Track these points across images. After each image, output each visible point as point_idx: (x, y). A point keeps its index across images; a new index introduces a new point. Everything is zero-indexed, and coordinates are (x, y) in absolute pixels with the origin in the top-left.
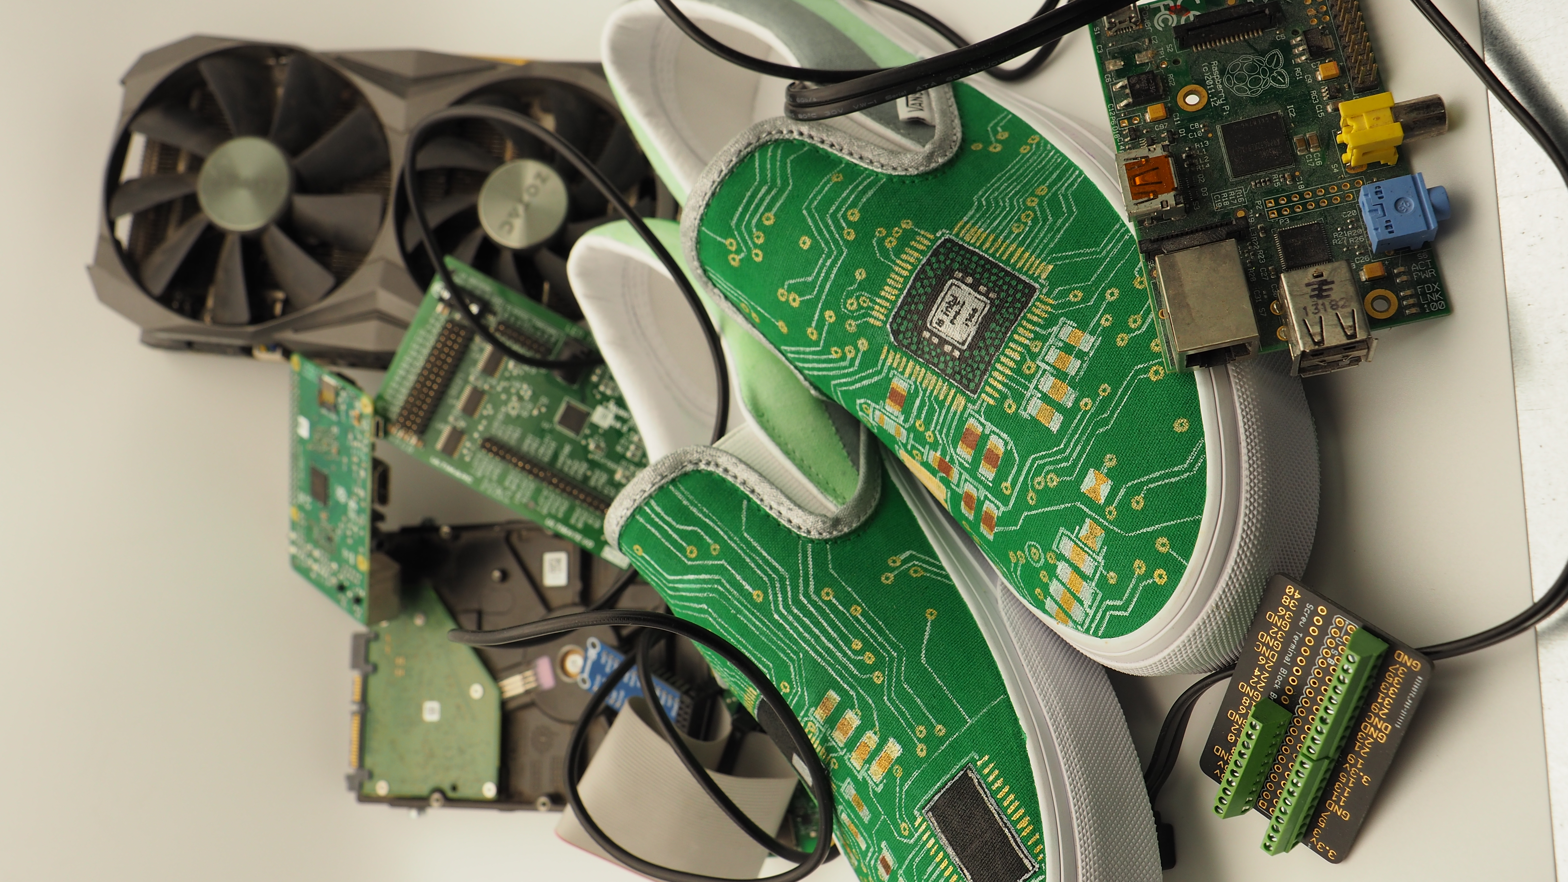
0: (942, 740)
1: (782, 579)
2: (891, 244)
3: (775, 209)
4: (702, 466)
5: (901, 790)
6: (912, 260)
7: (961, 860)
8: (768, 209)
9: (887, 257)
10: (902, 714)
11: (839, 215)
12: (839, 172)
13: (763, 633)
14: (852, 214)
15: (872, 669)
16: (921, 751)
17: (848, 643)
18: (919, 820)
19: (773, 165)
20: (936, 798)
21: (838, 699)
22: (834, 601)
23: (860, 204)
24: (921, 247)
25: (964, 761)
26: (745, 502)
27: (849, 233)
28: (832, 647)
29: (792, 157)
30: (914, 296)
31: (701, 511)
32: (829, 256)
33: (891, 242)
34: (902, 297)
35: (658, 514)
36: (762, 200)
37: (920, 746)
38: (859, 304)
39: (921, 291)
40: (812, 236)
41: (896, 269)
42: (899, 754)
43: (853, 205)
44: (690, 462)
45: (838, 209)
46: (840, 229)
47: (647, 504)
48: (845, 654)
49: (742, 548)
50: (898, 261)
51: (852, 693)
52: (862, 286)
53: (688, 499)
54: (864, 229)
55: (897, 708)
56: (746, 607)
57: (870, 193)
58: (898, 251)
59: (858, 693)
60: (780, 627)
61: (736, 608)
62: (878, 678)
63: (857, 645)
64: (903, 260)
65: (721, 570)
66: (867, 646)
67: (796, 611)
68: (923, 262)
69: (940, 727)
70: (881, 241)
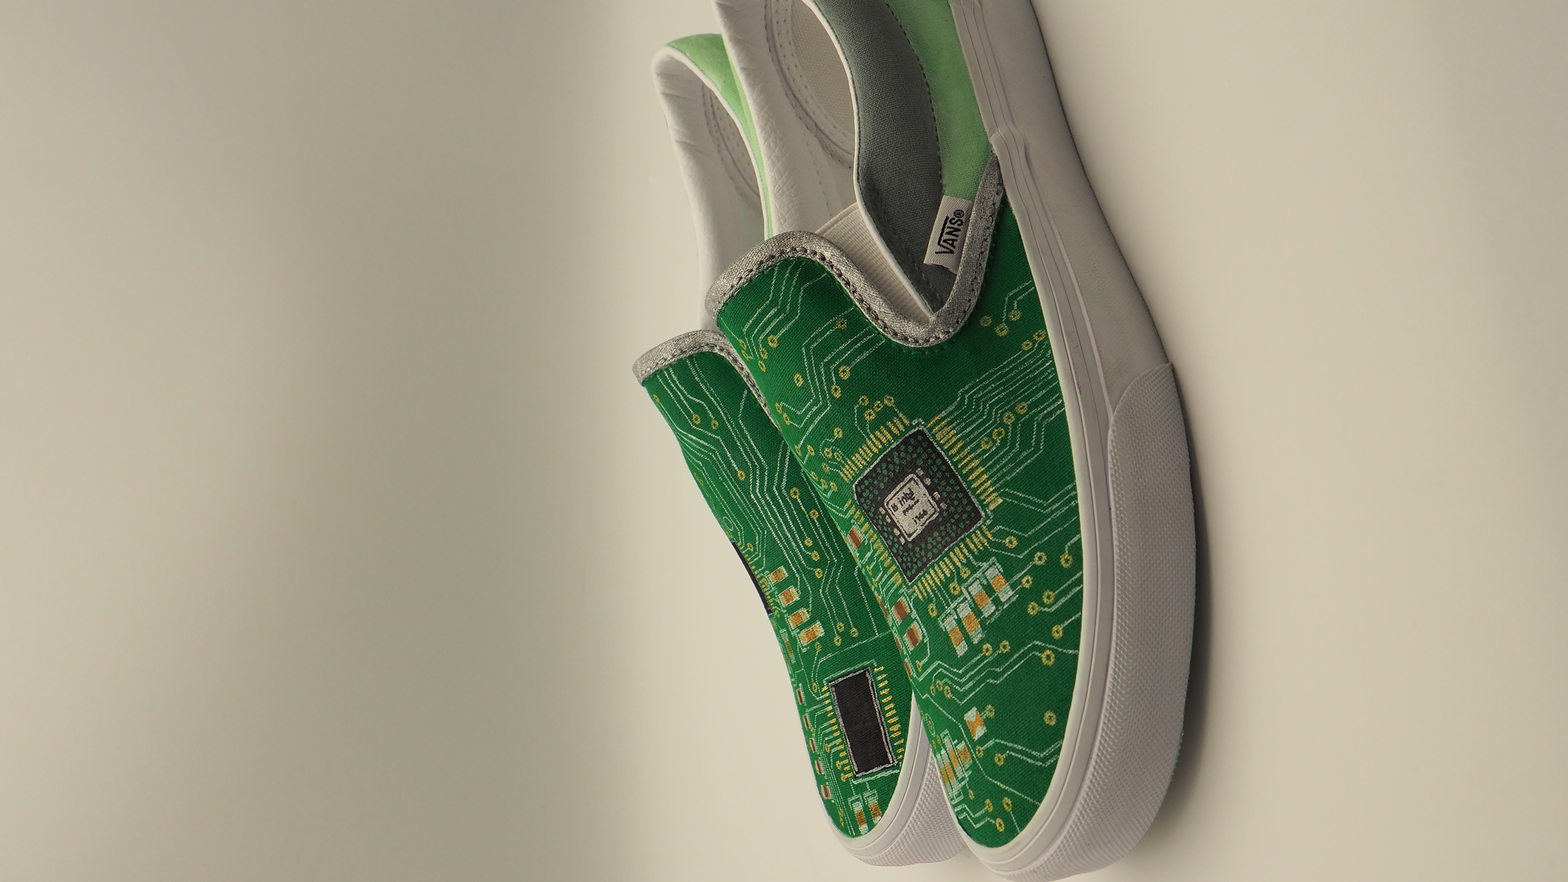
0: (854, 640)
1: (762, 469)
2: (870, 416)
3: (779, 334)
4: (716, 350)
5: (817, 661)
6: (884, 441)
7: (846, 731)
8: (774, 332)
9: (863, 428)
10: (830, 608)
11: (832, 368)
12: (845, 317)
13: (741, 504)
14: (844, 371)
15: (816, 565)
16: (837, 641)
17: (803, 539)
18: (825, 688)
19: (787, 288)
20: (840, 680)
21: (787, 575)
22: (799, 501)
23: (854, 363)
24: (896, 431)
25: (866, 663)
26: (746, 392)
27: (836, 390)
28: (790, 536)
29: (806, 286)
30: (878, 474)
31: (709, 390)
32: (815, 403)
33: (870, 414)
34: (868, 470)
35: (674, 382)
36: (770, 321)
37: (837, 638)
38: (833, 456)
39: (885, 472)
40: (805, 378)
41: (869, 443)
42: (821, 635)
43: (846, 362)
44: (707, 345)
45: (833, 360)
46: (830, 382)
47: (667, 370)
48: (798, 546)
49: (736, 433)
50: (872, 436)
51: (797, 575)
52: (837, 443)
53: (699, 376)
54: (852, 389)
55: (827, 601)
56: (731, 479)
57: (866, 354)
58: (875, 426)
59: (801, 578)
60: (754, 505)
61: (723, 477)
62: (818, 573)
63: (809, 542)
64: (876, 437)
65: (716, 443)
66: (816, 547)
67: (768, 498)
68: (893, 446)
69: (854, 630)
70: (862, 410)
